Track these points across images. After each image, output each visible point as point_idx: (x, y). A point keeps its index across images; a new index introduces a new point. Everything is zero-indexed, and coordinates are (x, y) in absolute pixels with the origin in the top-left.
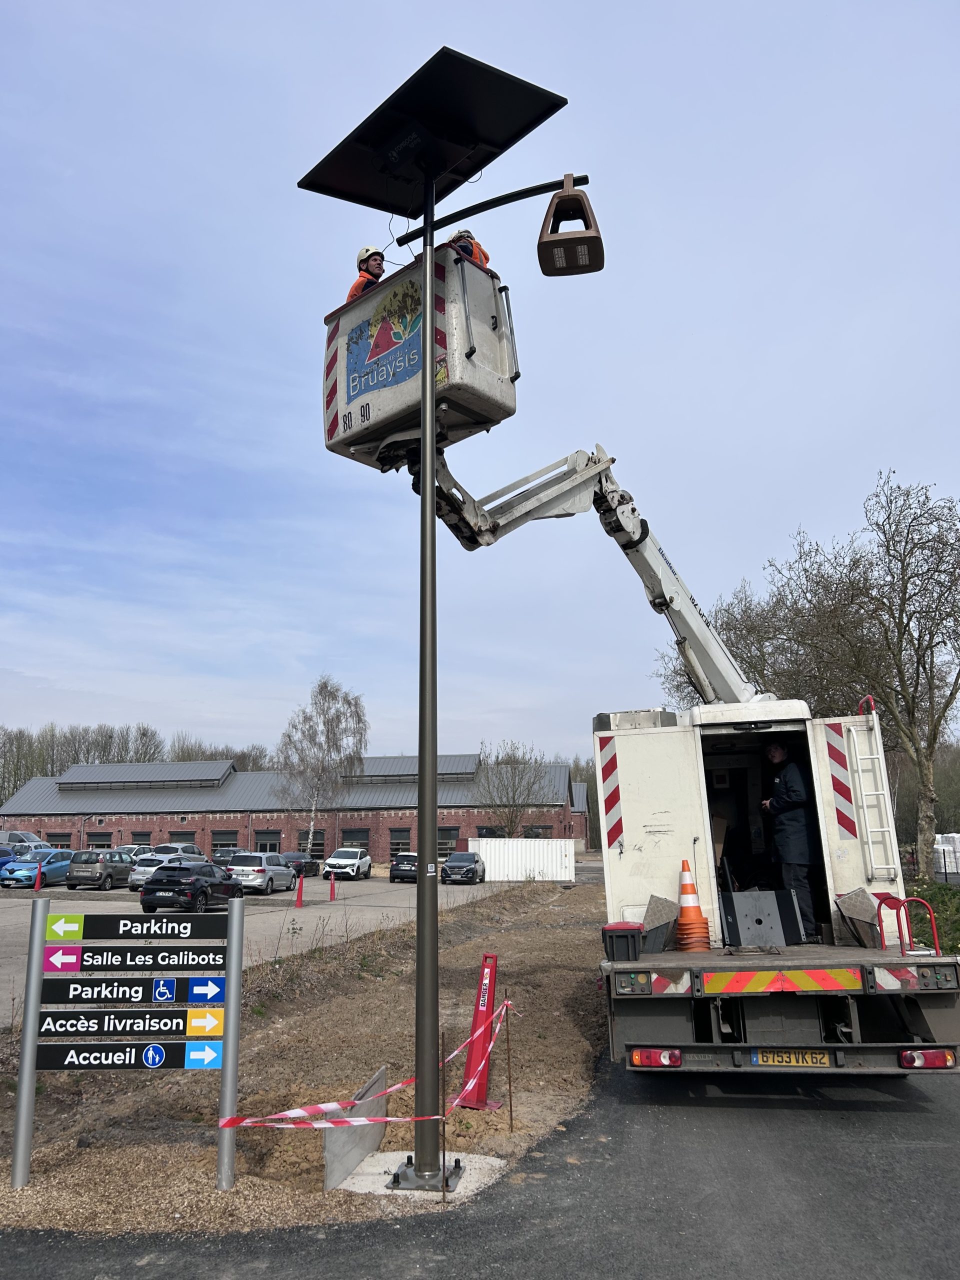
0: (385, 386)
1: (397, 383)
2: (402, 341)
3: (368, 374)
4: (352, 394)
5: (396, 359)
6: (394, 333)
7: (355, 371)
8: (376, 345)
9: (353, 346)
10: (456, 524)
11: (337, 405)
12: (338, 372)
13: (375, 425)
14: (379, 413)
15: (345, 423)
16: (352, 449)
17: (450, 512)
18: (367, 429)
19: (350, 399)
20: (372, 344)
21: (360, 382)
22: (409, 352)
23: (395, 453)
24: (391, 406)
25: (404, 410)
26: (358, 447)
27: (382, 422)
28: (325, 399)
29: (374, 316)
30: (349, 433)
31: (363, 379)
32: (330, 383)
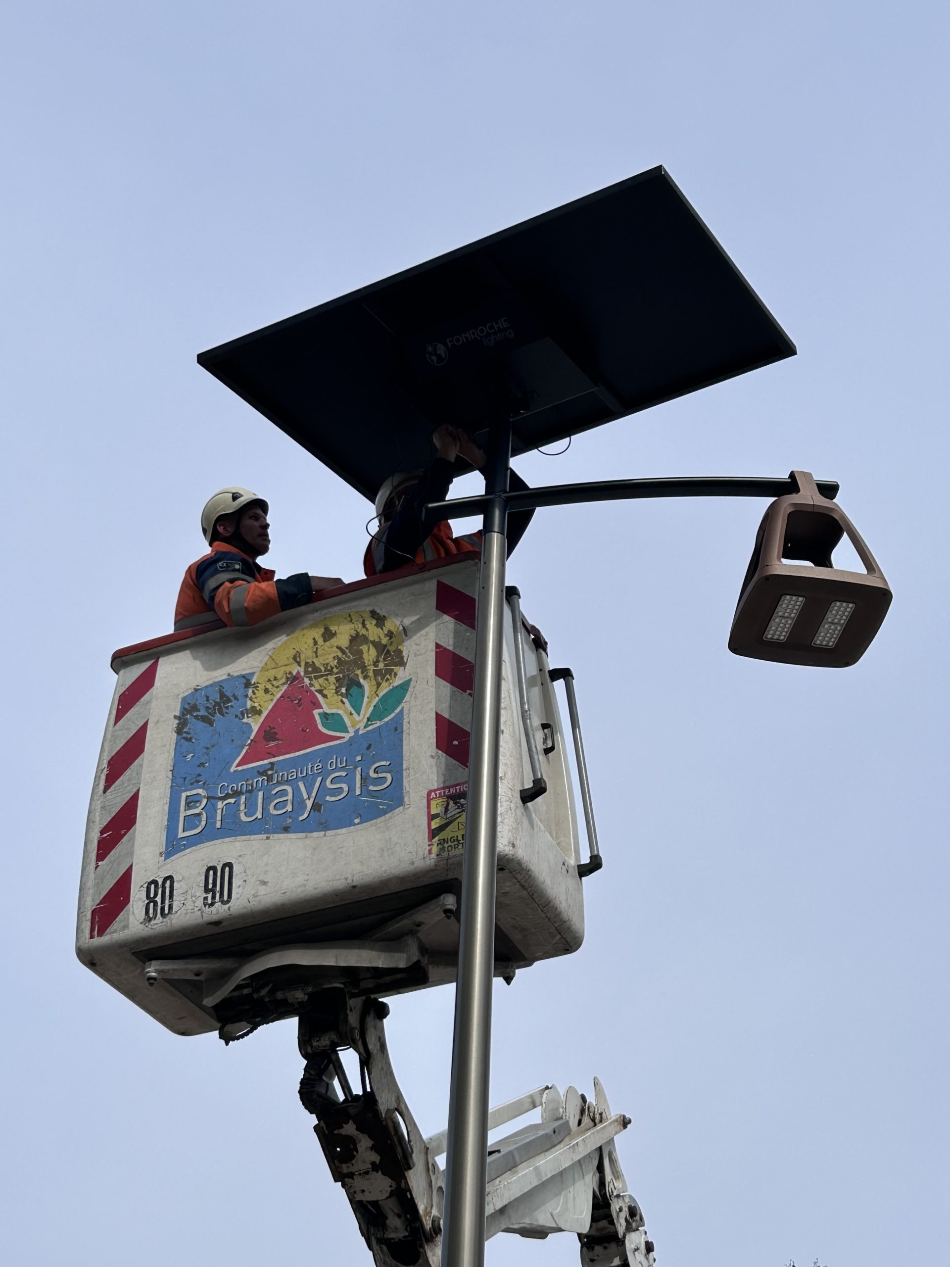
0: (286, 830)
1: (324, 827)
2: (347, 736)
3: (237, 794)
4: (181, 834)
5: (324, 774)
6: (325, 716)
7: (195, 783)
8: (268, 733)
9: (195, 726)
11: (131, 854)
12: (145, 776)
13: (243, 917)
14: (262, 890)
15: (151, 900)
16: (152, 970)
18: (217, 923)
19: (173, 846)
20: (255, 728)
21: (210, 810)
22: (366, 764)
23: (280, 995)
24: (300, 879)
25: (337, 894)
26: (169, 966)
27: (265, 912)
28: (95, 836)
29: (264, 669)
30: (159, 925)
31: (220, 804)
32: (118, 797)
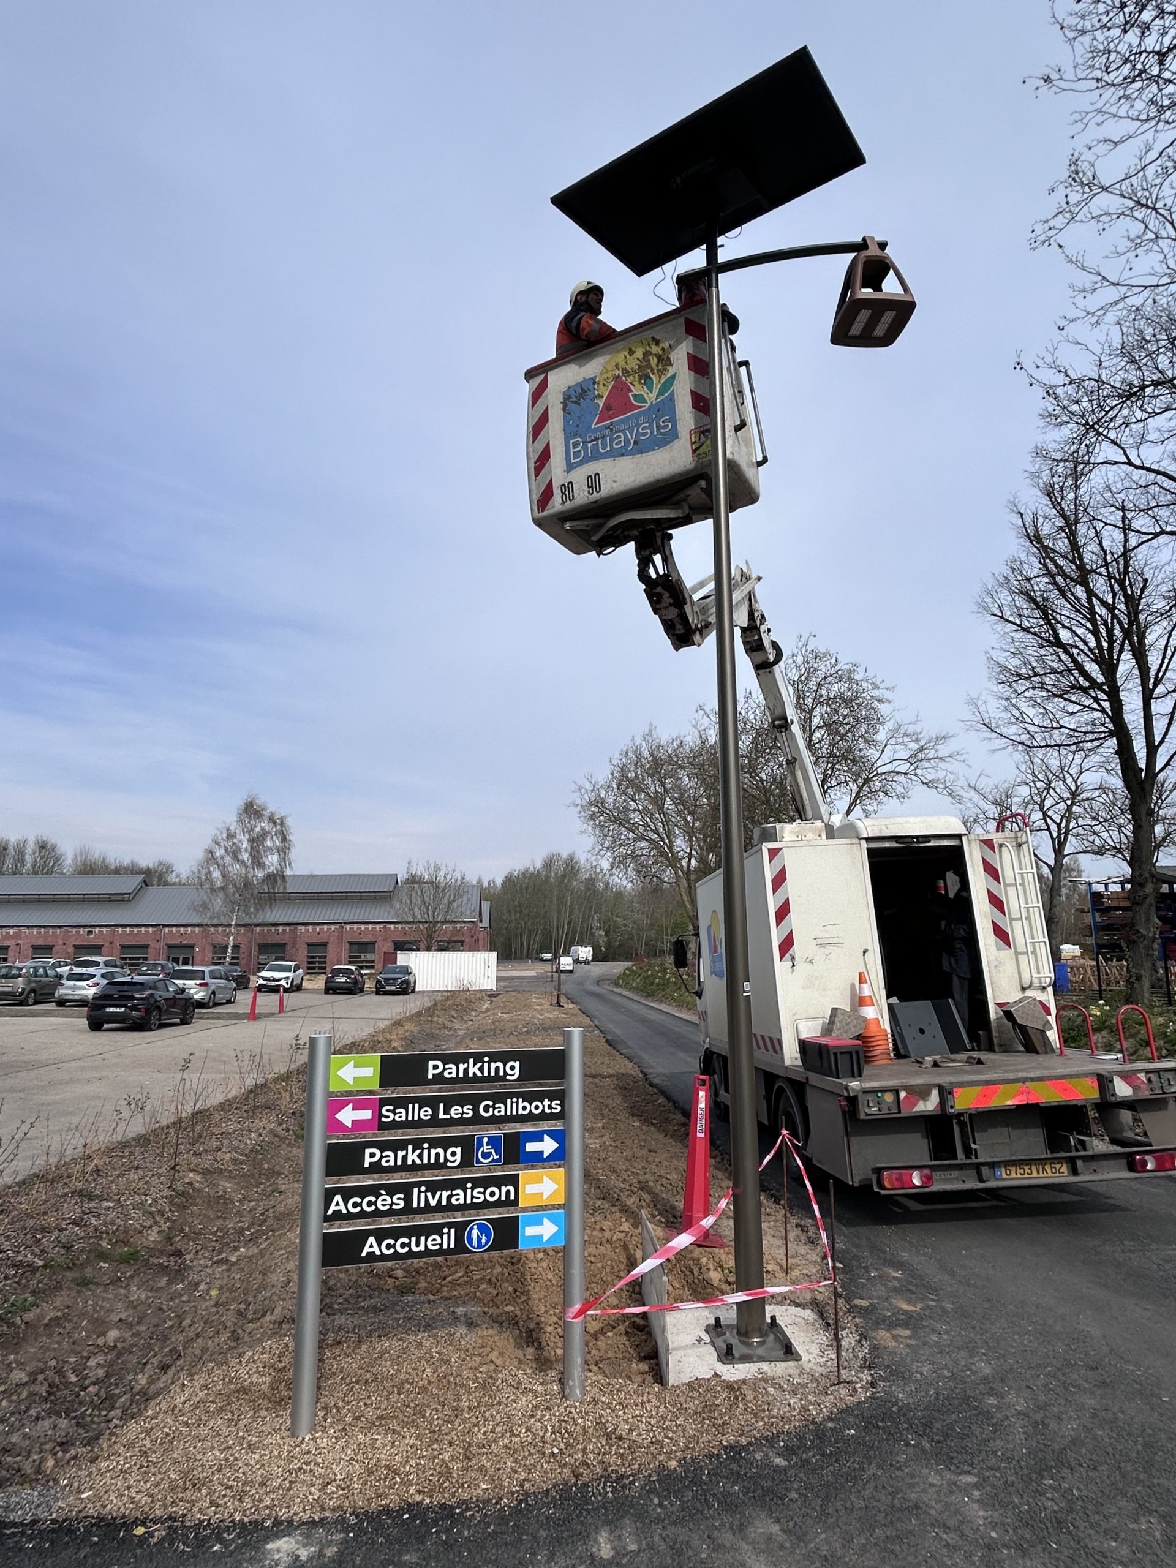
0: (623, 455)
1: (641, 452)
2: (647, 405)
3: (596, 439)
4: (573, 461)
5: (638, 425)
6: (635, 396)
7: (576, 435)
8: (608, 407)
9: (571, 406)
10: (671, 620)
11: (550, 472)
12: (551, 434)
13: (607, 498)
14: (615, 485)
15: (563, 493)
16: (567, 526)
17: (671, 605)
18: (595, 502)
19: (570, 467)
20: (601, 405)
21: (585, 448)
22: (658, 418)
23: (626, 533)
24: (632, 478)
25: (650, 484)
26: (575, 523)
27: (617, 495)
28: (532, 465)
29: (601, 374)
30: (569, 505)
31: (589, 445)
32: (540, 446)
